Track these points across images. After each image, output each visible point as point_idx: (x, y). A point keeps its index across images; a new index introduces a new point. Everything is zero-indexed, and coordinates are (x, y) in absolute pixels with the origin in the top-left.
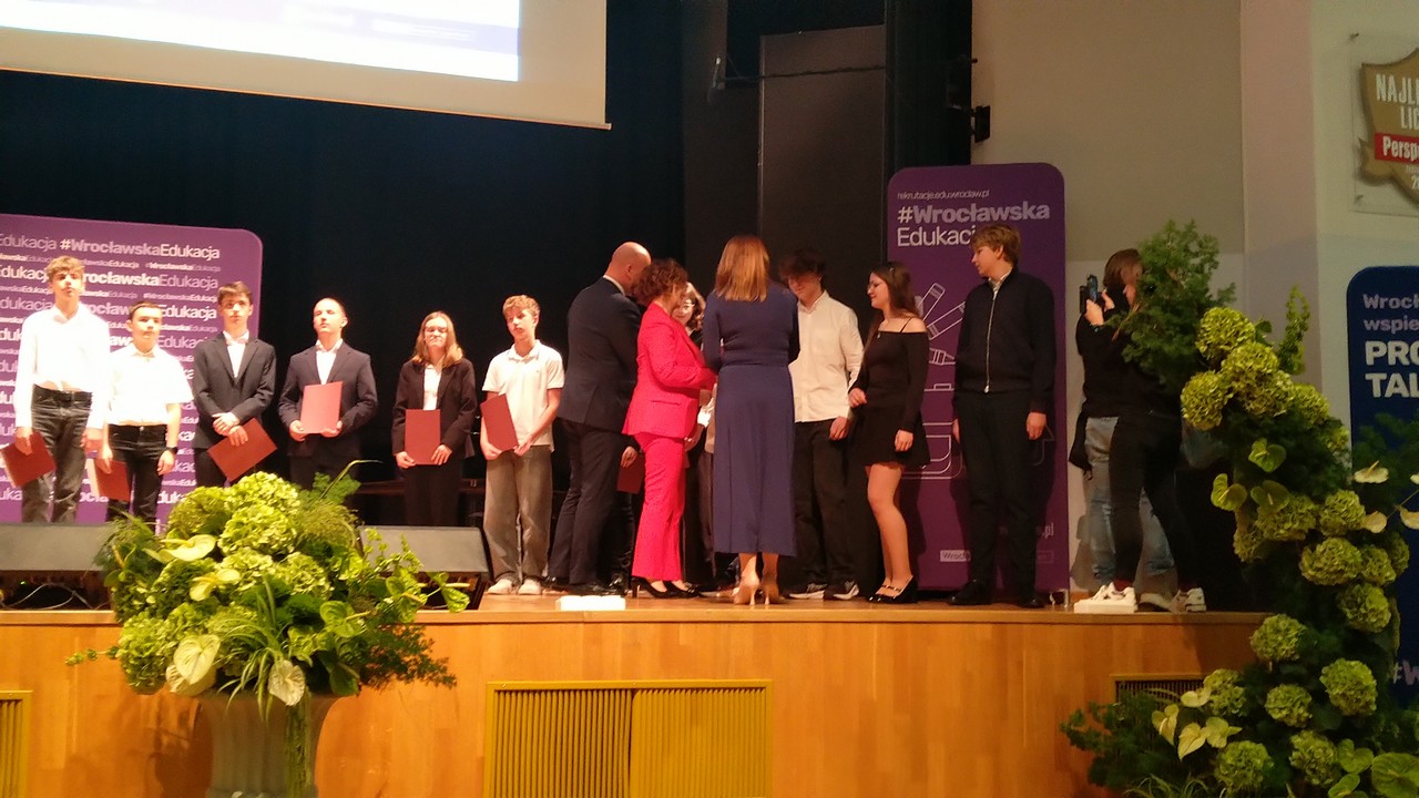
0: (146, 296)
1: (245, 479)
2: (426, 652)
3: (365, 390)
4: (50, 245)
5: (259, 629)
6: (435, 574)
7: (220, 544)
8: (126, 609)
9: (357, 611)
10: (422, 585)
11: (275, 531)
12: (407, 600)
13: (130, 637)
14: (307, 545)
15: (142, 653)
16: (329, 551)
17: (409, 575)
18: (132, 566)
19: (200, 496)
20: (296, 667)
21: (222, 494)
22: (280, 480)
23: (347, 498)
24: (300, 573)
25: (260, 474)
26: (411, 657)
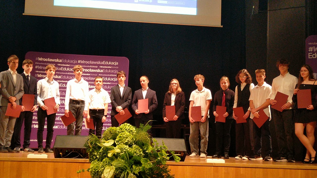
0: (99, 75)
1: (122, 125)
2: (169, 173)
3: (155, 101)
4: (75, 62)
5: (125, 165)
6: (171, 151)
7: (115, 142)
8: (92, 159)
9: (150, 161)
10: (168, 154)
11: (129, 139)
12: (164, 158)
13: (92, 166)
14: (138, 143)
15: (95, 170)
16: (143, 145)
17: (164, 152)
18: (93, 147)
19: (110, 129)
20: (135, 176)
21: (116, 129)
22: (131, 125)
23: (148, 130)
24: (135, 150)
25: (126, 123)
26: (165, 174)
